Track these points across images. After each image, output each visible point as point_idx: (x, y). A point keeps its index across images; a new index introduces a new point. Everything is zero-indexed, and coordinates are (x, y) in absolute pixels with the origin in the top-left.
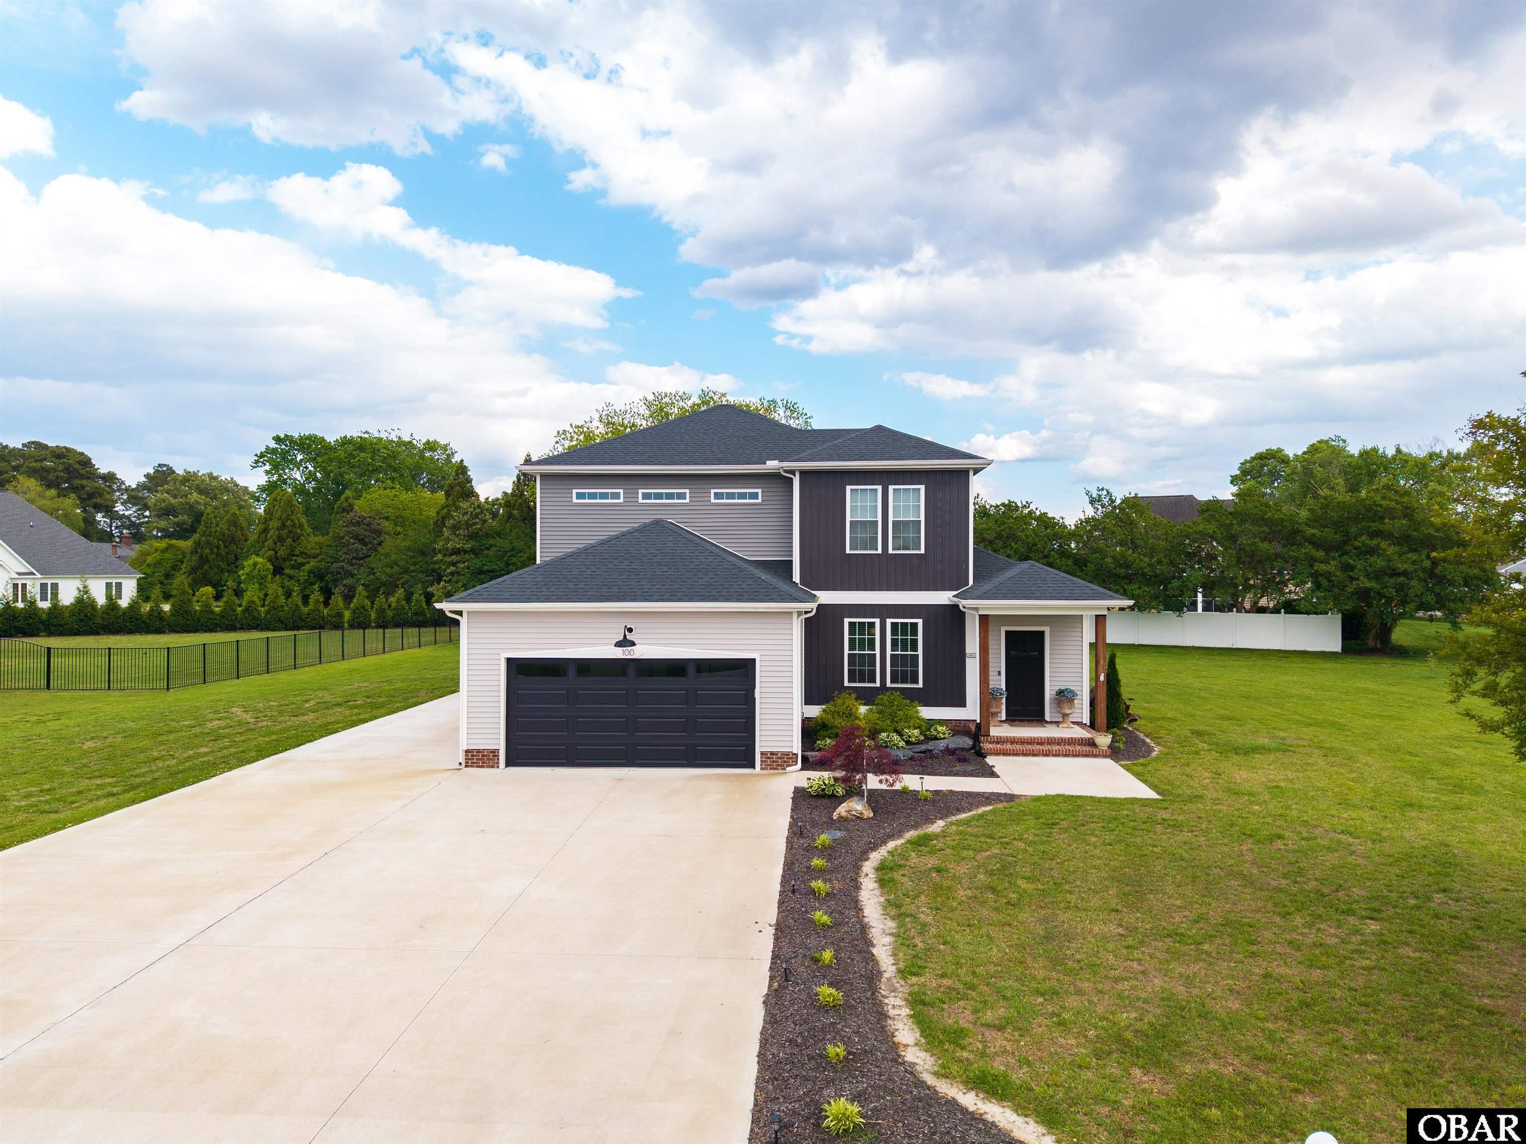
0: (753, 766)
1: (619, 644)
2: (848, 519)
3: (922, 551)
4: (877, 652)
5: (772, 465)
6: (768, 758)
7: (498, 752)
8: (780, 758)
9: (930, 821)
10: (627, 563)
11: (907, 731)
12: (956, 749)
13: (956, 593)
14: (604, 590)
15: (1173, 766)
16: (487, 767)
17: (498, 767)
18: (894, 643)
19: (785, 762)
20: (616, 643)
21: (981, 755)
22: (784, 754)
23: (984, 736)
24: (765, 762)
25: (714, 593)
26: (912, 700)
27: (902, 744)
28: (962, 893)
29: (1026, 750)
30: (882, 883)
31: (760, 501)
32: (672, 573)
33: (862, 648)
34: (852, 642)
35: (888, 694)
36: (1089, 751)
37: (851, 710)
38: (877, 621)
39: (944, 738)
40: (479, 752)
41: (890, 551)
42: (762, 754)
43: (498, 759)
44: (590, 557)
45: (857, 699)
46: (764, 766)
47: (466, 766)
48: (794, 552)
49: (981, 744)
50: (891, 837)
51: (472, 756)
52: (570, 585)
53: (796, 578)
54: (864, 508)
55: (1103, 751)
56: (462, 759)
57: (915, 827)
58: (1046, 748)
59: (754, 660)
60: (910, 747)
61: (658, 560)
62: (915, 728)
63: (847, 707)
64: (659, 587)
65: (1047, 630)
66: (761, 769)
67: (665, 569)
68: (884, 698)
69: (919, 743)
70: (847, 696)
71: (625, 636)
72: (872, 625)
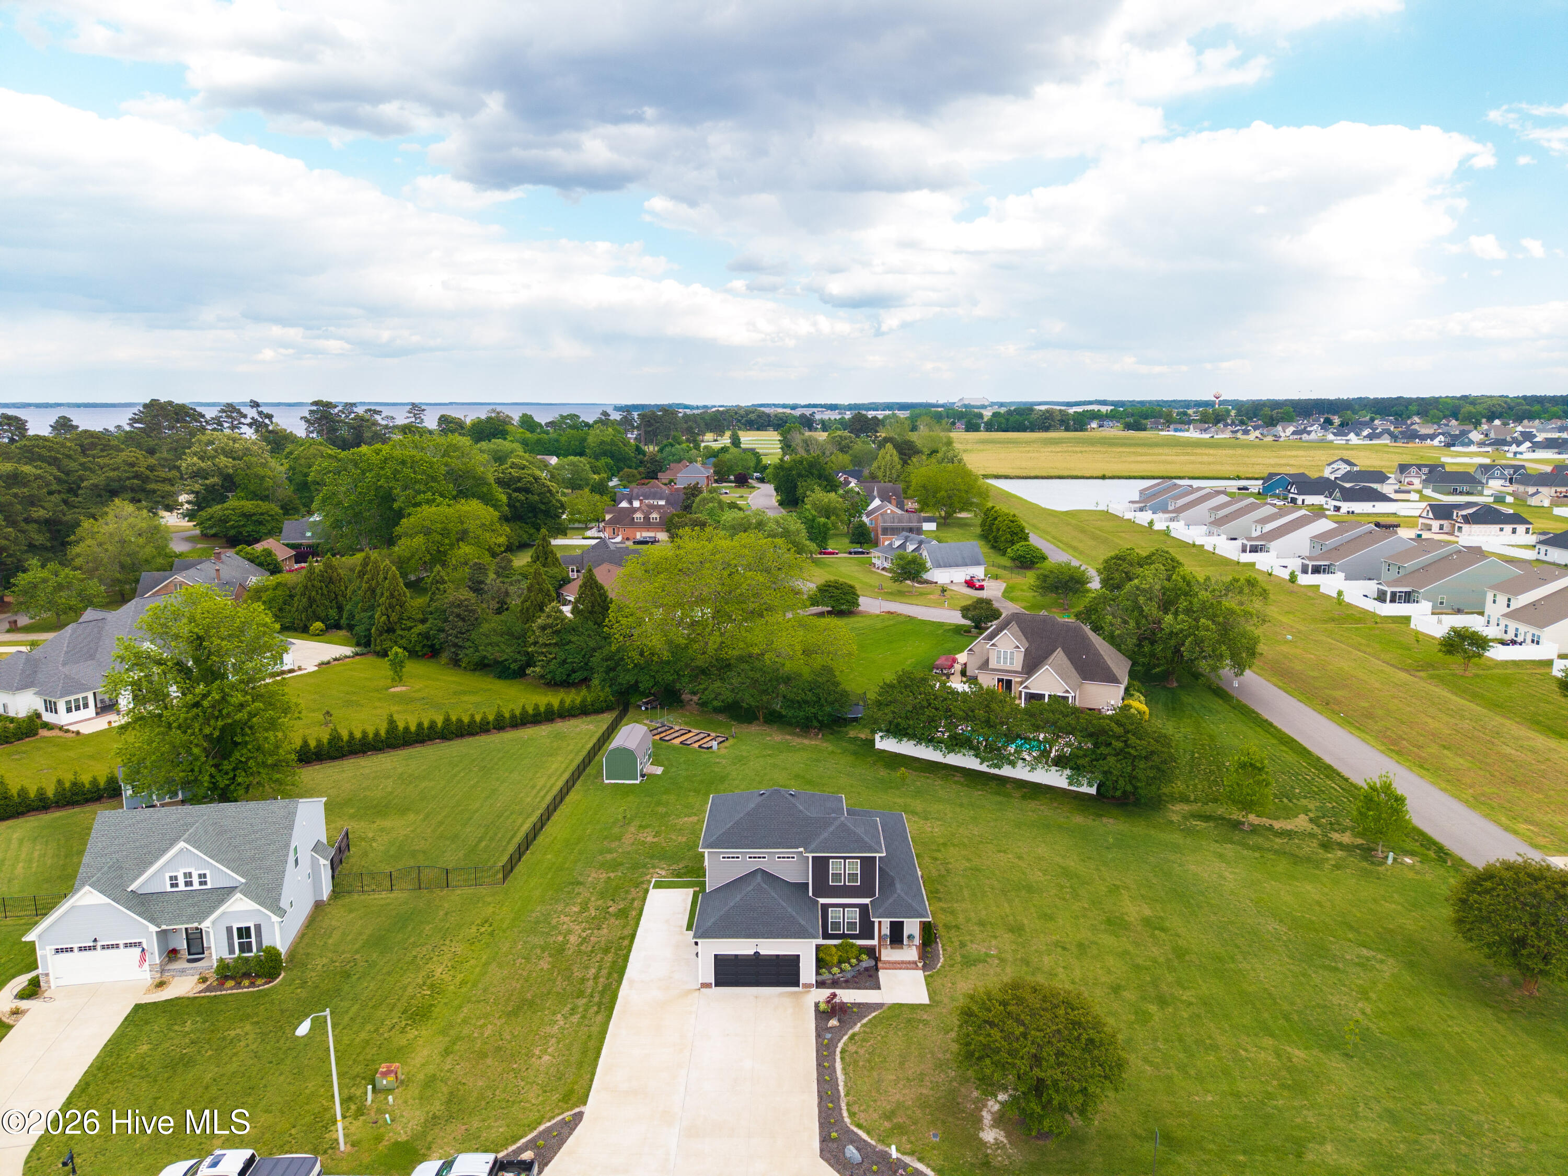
0: (799, 987)
2: (831, 873)
3: (859, 884)
4: (842, 920)
5: (801, 851)
6: (804, 985)
8: (808, 985)
9: (855, 1024)
12: (868, 968)
13: (872, 899)
15: (942, 977)
16: (708, 988)
17: (712, 988)
18: (848, 917)
19: (810, 986)
21: (877, 970)
22: (810, 983)
23: (880, 958)
25: (785, 933)
28: (861, 1063)
29: (895, 967)
30: (842, 1059)
32: (769, 920)
33: (836, 919)
34: (832, 917)
36: (914, 967)
38: (841, 909)
39: (864, 961)
40: (705, 983)
41: (847, 884)
42: (802, 983)
43: (712, 985)
47: (702, 988)
49: (877, 963)
50: (844, 1035)
53: (811, 894)
54: (837, 869)
55: (920, 968)
56: (700, 986)
57: (851, 1028)
58: (902, 965)
59: (799, 956)
60: (852, 969)
64: (766, 929)
66: (802, 988)
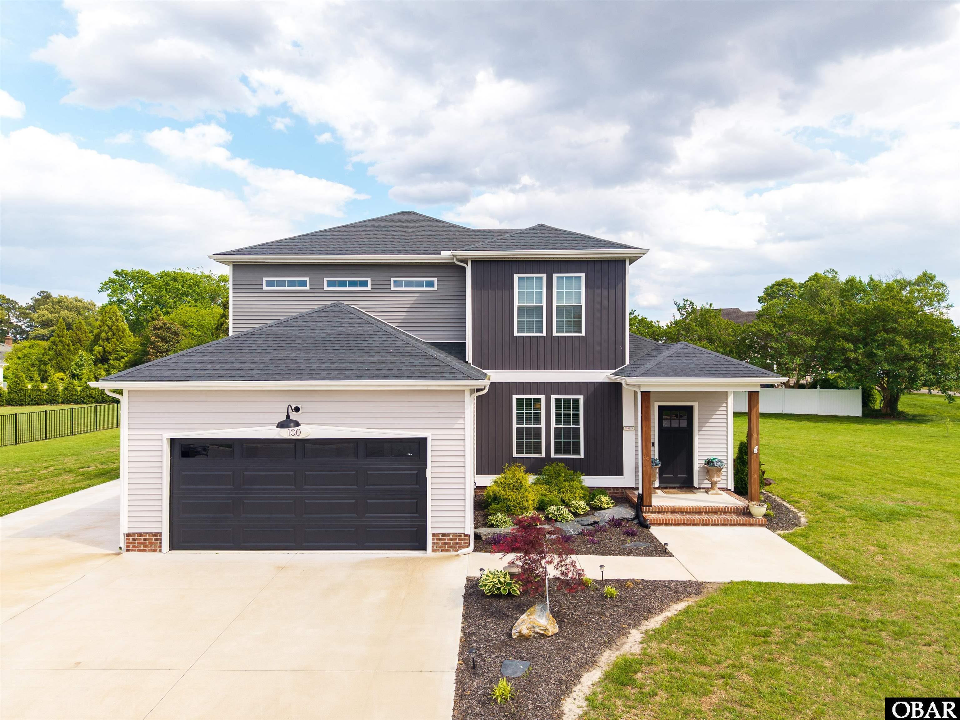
0: (424, 547)
1: (281, 425)
2: (516, 304)
3: (583, 333)
4: (543, 425)
5: (446, 254)
6: (440, 539)
7: (161, 536)
8: (452, 540)
10: (299, 341)
11: (574, 502)
12: (621, 520)
13: (613, 371)
14: (271, 368)
15: (833, 537)
16: (149, 551)
17: (160, 551)
18: (558, 417)
19: (457, 543)
20: (279, 424)
21: (646, 526)
22: (455, 535)
23: (646, 506)
24: (437, 543)
25: (385, 370)
26: (576, 471)
27: (571, 517)
29: (687, 520)
31: (435, 288)
32: (344, 351)
33: (528, 422)
34: (519, 416)
35: (554, 465)
36: (746, 520)
37: (521, 483)
38: (542, 397)
39: (608, 508)
40: (141, 536)
41: (555, 333)
42: (434, 535)
43: (161, 543)
44: (263, 336)
45: (526, 472)
46: (435, 548)
47: (128, 550)
48: (467, 335)
49: (644, 514)
50: (584, 665)
51: (134, 539)
52: (237, 363)
53: (469, 358)
54: (530, 294)
55: (759, 521)
56: (123, 544)
57: (608, 645)
58: (705, 517)
59: (426, 439)
60: (579, 519)
61: (332, 339)
62: (580, 500)
63: (517, 480)
64: (329, 365)
65: (695, 405)
66: (433, 551)
67: (337, 347)
68: (550, 469)
69: (586, 514)
70: (517, 468)
71: (288, 416)
72: (538, 401)
